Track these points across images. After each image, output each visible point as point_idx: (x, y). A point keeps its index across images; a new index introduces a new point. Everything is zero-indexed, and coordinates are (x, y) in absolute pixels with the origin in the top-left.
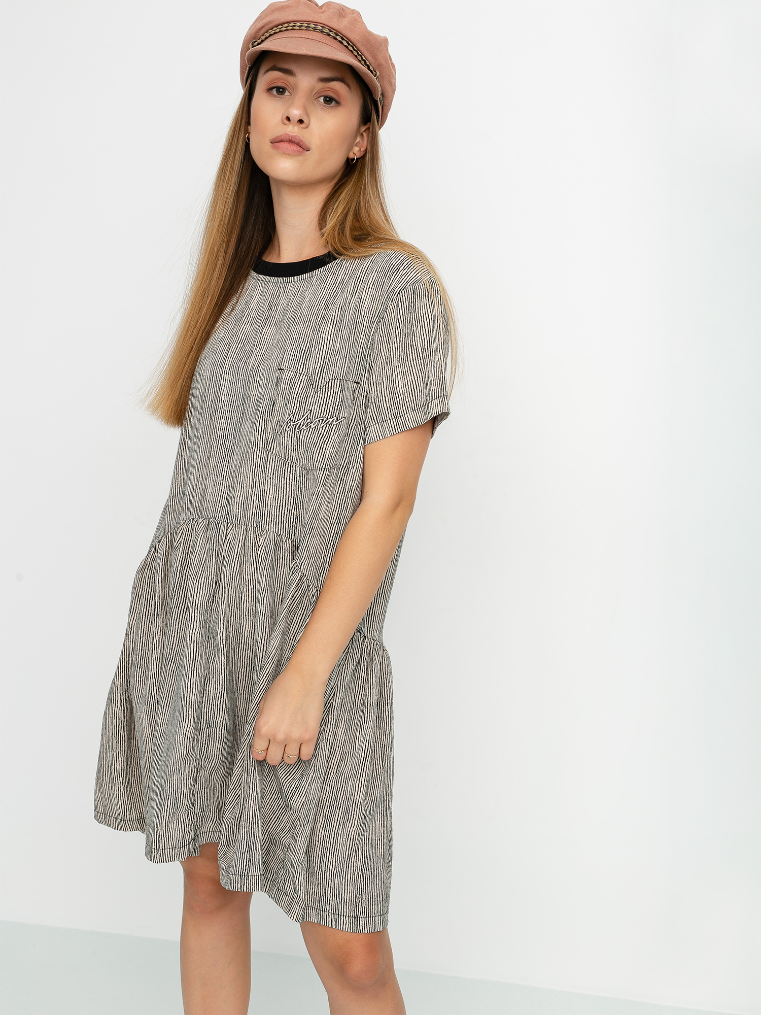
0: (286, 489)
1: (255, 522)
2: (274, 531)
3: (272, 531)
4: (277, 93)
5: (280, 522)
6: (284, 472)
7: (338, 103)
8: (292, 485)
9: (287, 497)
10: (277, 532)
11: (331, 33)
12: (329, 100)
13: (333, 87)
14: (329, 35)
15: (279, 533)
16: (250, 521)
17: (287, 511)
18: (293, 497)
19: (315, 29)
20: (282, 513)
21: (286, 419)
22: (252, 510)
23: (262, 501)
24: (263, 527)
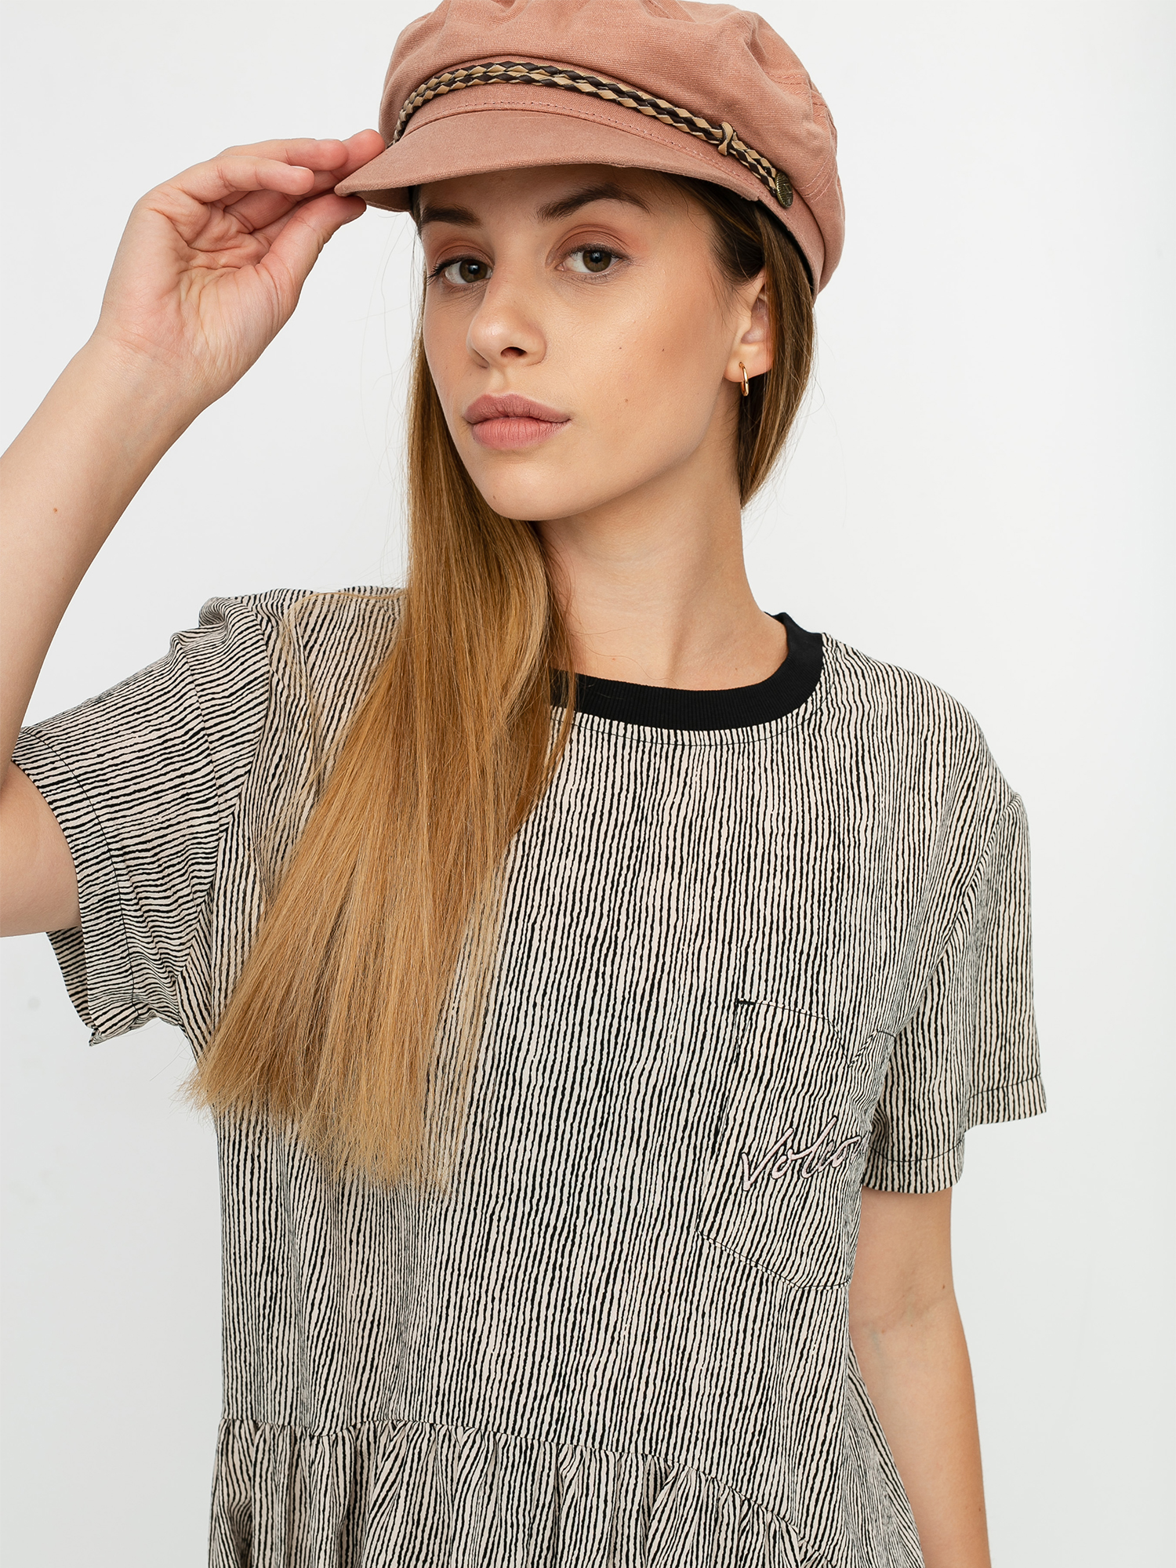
0: (743, 1348)
1: (647, 1442)
2: (702, 1469)
3: (695, 1467)
4: (463, 276)
5: (718, 1442)
6: (740, 1296)
7: (621, 257)
8: (759, 1337)
9: (744, 1370)
10: (707, 1472)
11: (535, 76)
12: (600, 258)
13: (593, 221)
14: (530, 81)
15: (713, 1474)
16: (634, 1439)
17: (740, 1409)
18: (758, 1370)
19: (486, 79)
20: (724, 1415)
21: (771, 1143)
22: (642, 1406)
23: (675, 1381)
24: (670, 1457)
